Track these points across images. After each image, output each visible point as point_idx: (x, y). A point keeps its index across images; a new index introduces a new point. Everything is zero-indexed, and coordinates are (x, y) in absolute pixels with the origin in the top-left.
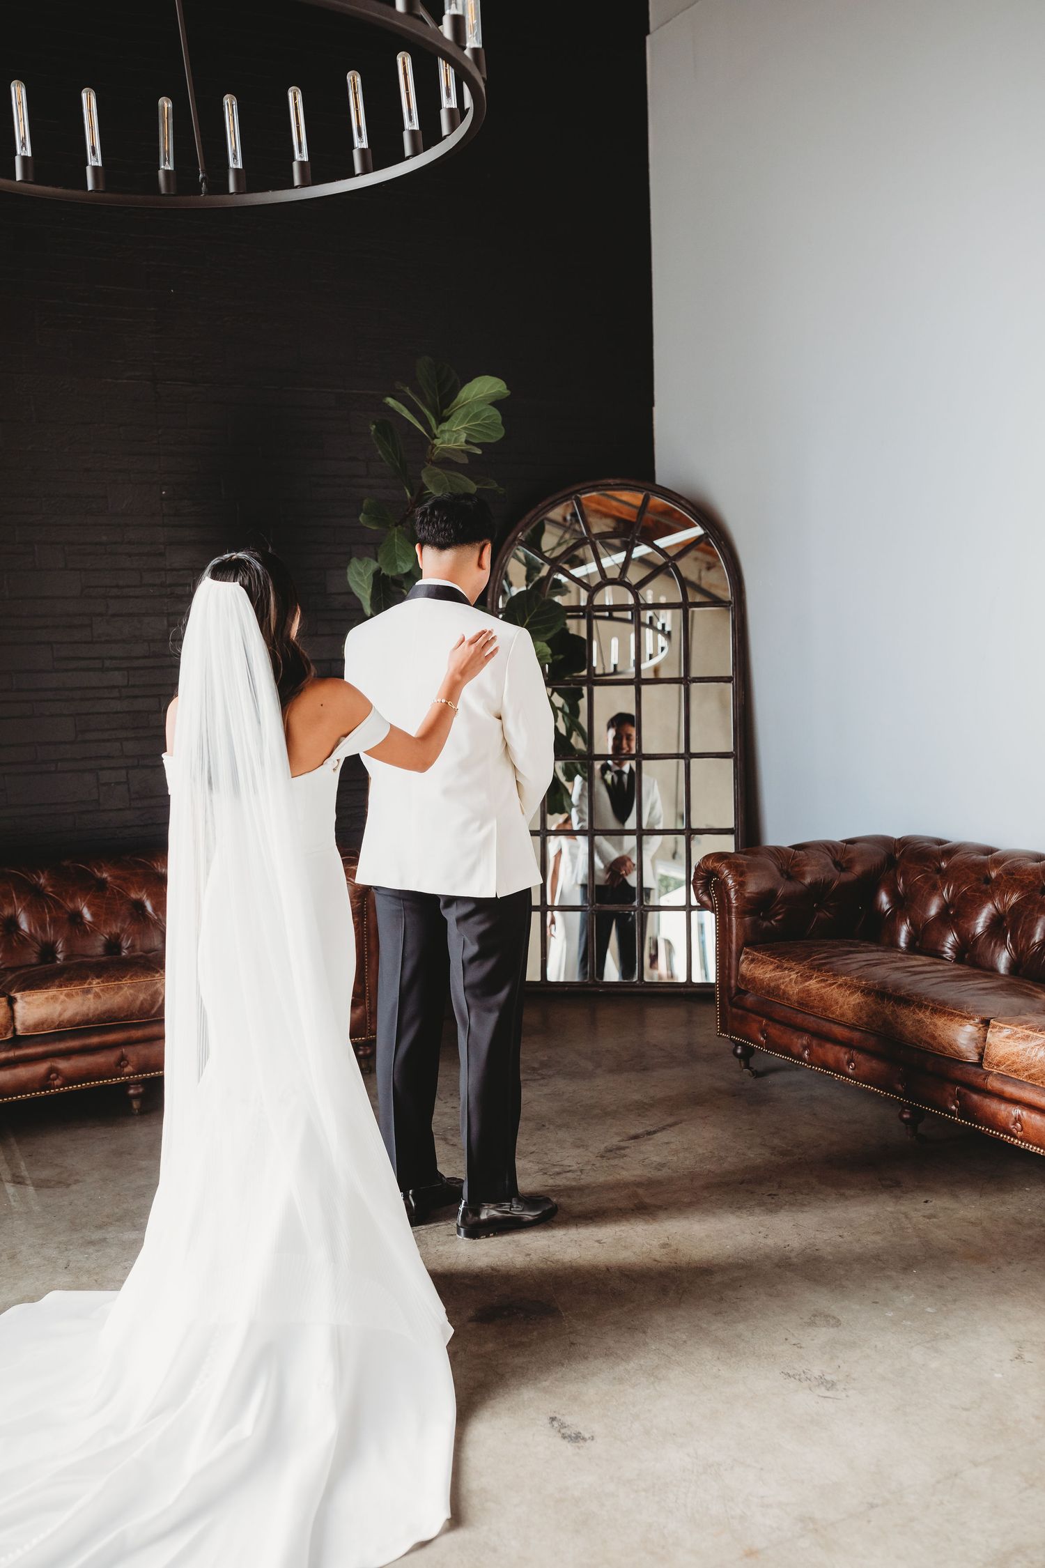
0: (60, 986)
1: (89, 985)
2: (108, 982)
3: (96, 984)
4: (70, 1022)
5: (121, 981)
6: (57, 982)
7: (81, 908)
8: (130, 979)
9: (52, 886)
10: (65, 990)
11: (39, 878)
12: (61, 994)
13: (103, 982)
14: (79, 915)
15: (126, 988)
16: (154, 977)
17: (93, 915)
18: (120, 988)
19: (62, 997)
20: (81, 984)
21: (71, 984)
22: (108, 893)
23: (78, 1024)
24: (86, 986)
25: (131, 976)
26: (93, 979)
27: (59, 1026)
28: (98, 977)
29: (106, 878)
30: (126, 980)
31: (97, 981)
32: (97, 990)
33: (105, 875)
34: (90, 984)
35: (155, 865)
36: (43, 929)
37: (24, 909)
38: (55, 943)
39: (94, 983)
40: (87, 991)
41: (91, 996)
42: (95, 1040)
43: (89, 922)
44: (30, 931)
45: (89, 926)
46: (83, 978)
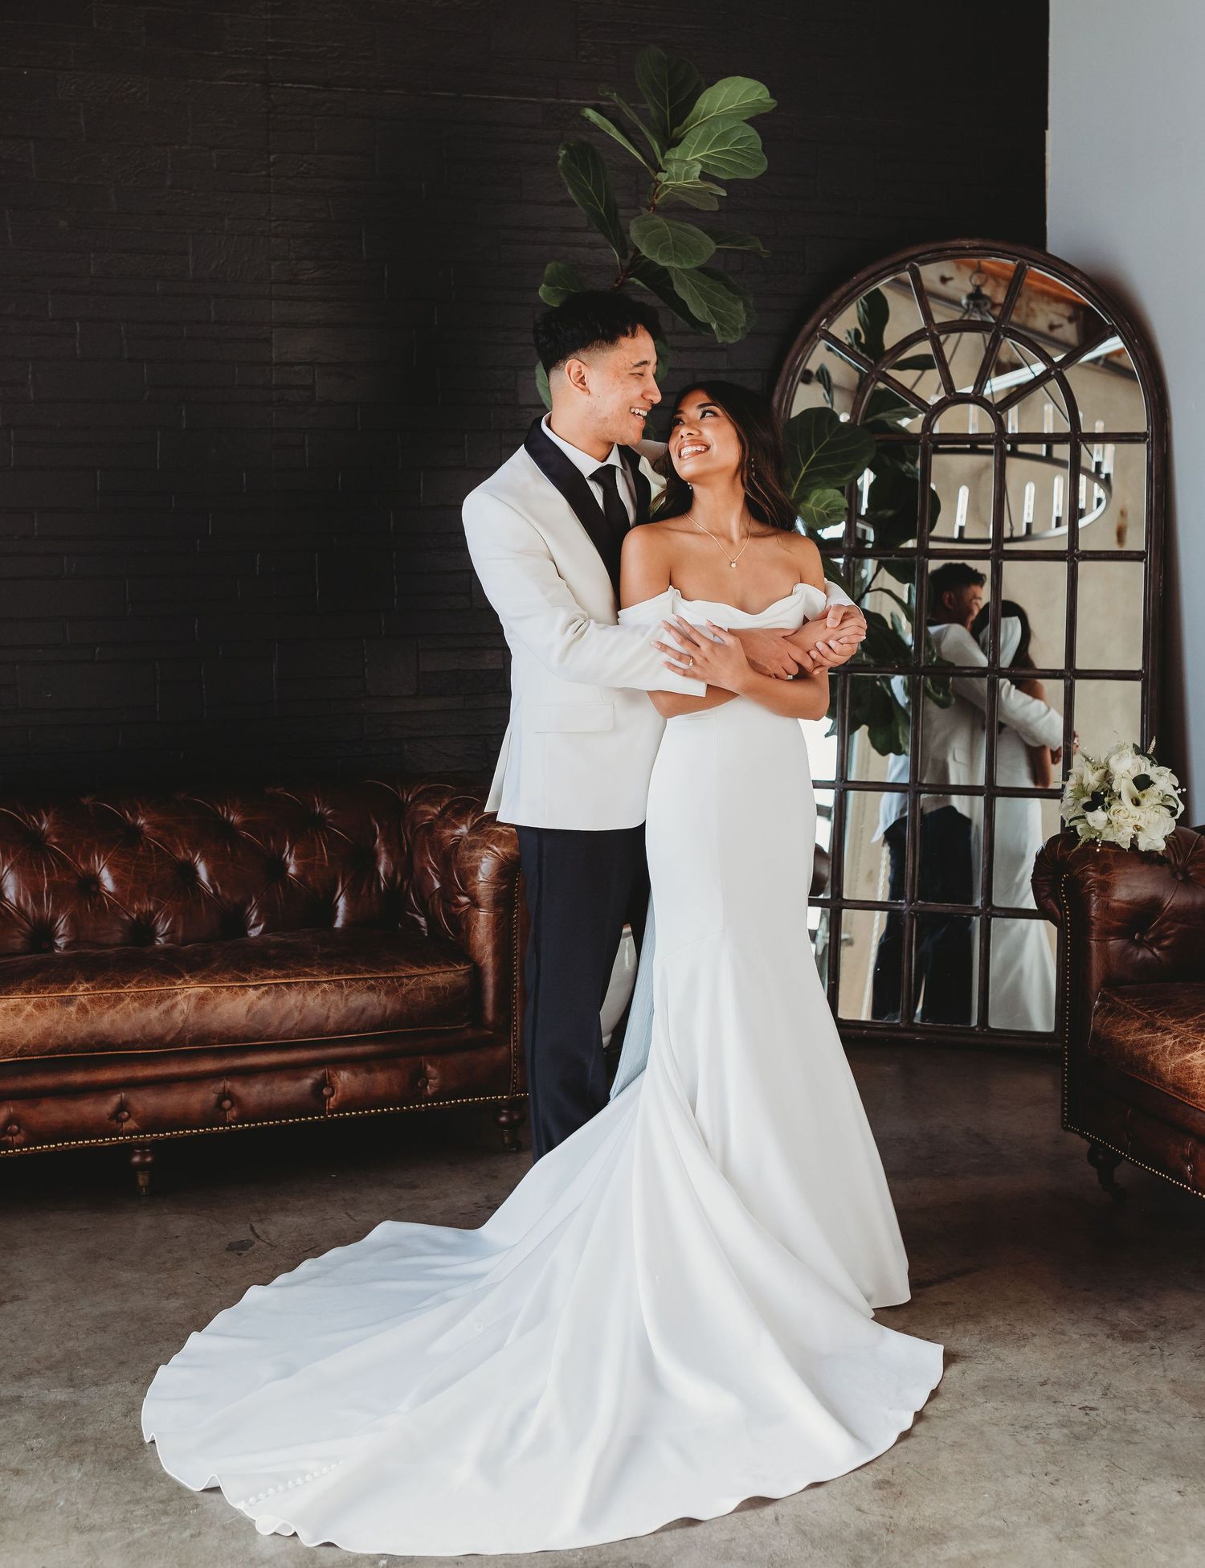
0: (28, 991)
1: (73, 991)
2: (101, 988)
3: (82, 992)
4: (39, 1048)
5: (122, 988)
6: (24, 986)
7: (98, 871)
8: (136, 986)
9: (58, 836)
10: (34, 998)
11: (41, 822)
12: (28, 1003)
13: (94, 988)
14: (96, 880)
15: (129, 999)
16: (174, 984)
17: (116, 881)
18: (119, 999)
19: (29, 1008)
20: (60, 990)
21: (45, 989)
22: (141, 849)
23: (52, 1052)
24: (67, 993)
25: (139, 982)
26: (80, 983)
27: (21, 1053)
28: (87, 981)
29: (142, 826)
30: (129, 987)
31: (86, 985)
32: (84, 1000)
33: (141, 821)
34: (75, 989)
35: (220, 809)
36: (38, 900)
37: (12, 867)
38: (54, 920)
39: (81, 989)
40: (69, 1001)
41: (72, 1009)
42: (79, 1077)
43: (109, 893)
44: (18, 901)
45: (108, 899)
46: (65, 981)
